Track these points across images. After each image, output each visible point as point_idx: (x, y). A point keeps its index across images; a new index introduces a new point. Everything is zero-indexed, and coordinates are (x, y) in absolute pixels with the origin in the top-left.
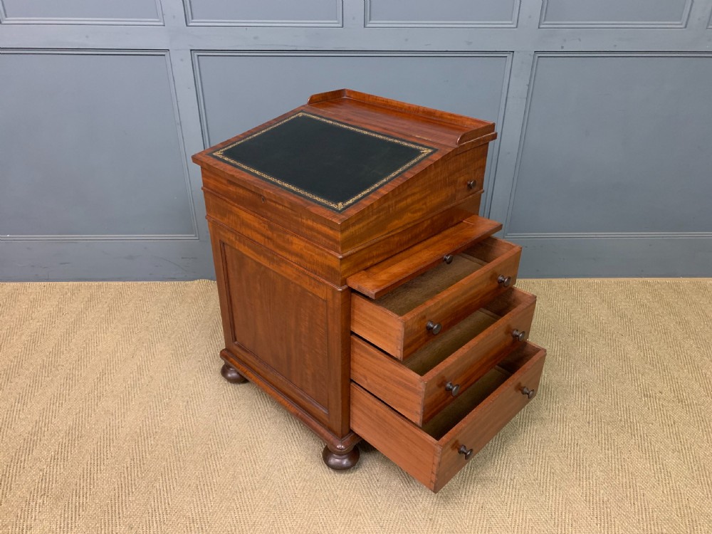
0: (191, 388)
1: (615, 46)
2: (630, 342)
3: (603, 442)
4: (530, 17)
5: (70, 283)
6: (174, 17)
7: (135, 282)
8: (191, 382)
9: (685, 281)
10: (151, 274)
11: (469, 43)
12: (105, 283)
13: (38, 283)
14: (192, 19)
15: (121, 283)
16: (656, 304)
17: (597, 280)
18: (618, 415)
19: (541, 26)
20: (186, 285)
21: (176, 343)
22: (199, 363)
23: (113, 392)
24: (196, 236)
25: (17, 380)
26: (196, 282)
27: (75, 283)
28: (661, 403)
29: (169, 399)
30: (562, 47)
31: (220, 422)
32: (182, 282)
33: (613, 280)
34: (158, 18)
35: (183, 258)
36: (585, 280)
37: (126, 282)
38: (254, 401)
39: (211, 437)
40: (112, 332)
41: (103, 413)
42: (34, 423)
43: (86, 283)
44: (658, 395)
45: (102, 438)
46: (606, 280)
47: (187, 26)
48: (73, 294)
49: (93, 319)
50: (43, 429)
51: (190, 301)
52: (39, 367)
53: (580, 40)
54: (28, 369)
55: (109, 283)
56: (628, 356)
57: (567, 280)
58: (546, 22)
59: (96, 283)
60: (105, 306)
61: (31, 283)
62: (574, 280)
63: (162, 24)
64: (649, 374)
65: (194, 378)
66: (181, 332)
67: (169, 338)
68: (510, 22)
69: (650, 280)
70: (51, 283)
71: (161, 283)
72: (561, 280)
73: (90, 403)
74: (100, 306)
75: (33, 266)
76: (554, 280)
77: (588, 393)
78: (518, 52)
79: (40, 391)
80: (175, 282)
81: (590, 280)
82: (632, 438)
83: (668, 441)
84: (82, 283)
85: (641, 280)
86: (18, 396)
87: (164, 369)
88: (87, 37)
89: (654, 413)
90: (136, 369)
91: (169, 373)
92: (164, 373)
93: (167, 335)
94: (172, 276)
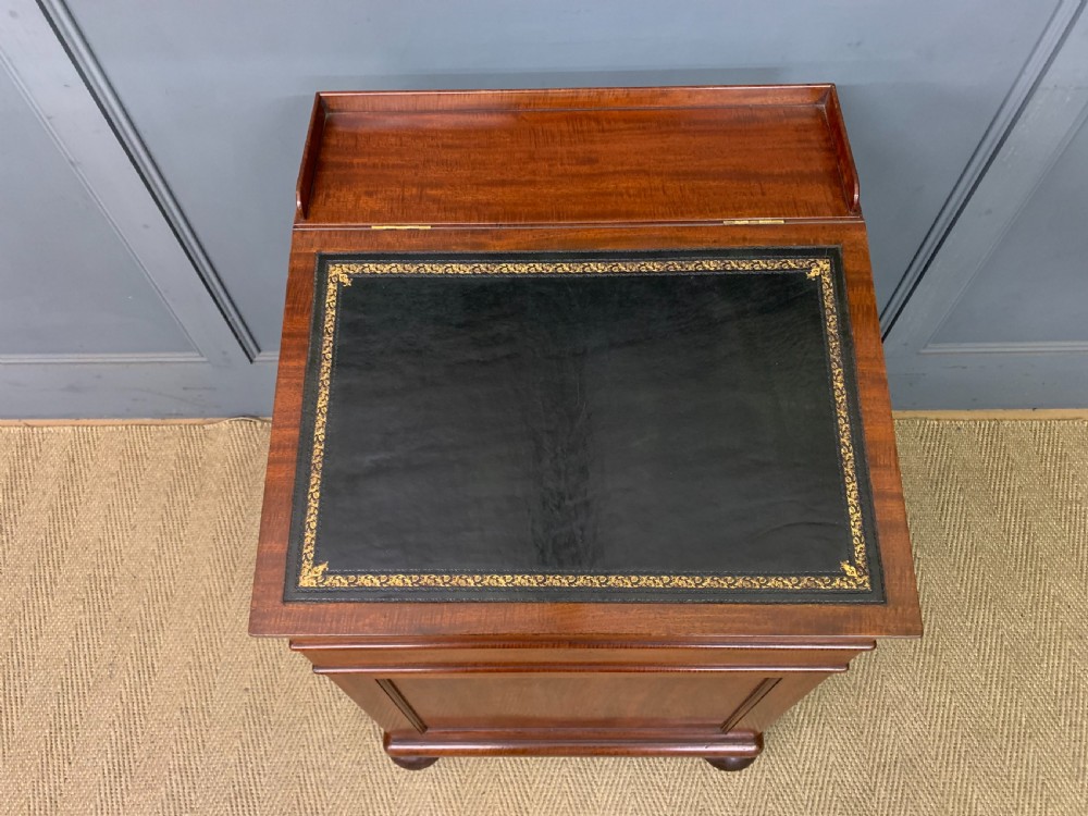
0: (234, 776)
8: (232, 757)
15: (69, 425)
22: (245, 699)
23: (79, 784)
26: (224, 425)
35: (185, 388)
49: (20, 547)
51: (215, 489)
60: (44, 505)
65: (237, 743)
66: (203, 593)
67: (181, 613)
71: (153, 424)
74: (33, 506)
80: (183, 422)
87: (178, 713)
90: (120, 712)
91: (187, 728)
92: (176, 728)
93: (174, 606)
94: (174, 412)
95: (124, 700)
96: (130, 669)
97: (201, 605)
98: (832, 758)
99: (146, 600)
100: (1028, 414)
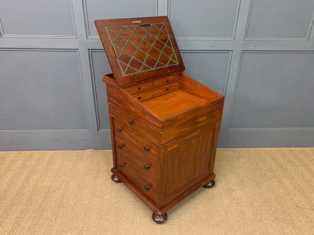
0: (87, 205)
1: (277, 48)
2: (287, 180)
3: (281, 231)
4: (240, 36)
5: (29, 152)
6: (81, 35)
7: (59, 151)
8: (87, 202)
9: (307, 149)
10: (66, 147)
11: (213, 47)
12: (45, 151)
13: (14, 152)
14: (89, 36)
15: (53, 152)
16: (296, 161)
17: (269, 149)
18: (286, 217)
19: (245, 40)
20: (83, 152)
21: (79, 182)
22: (90, 192)
23: (50, 207)
24: (88, 130)
25: (4, 202)
26: (87, 150)
27: (31, 151)
28: (304, 211)
29: (77, 211)
30: (254, 49)
31: (101, 223)
32: (81, 151)
33: (276, 149)
34: (74, 35)
35: (82, 140)
36: (263, 149)
37: (55, 151)
38: (117, 212)
39: (97, 231)
40: (49, 176)
41: (45, 219)
42: (13, 225)
43: (36, 152)
44: (303, 206)
45: (45, 232)
46: (273, 149)
47: (87, 39)
48: (30, 157)
49: (39, 170)
50: (17, 228)
51: (85, 160)
52: (14, 195)
53: (262, 46)
54: (9, 196)
55: (47, 151)
56: (287, 186)
57: (255, 149)
58: (246, 38)
59: (41, 152)
60: (46, 163)
61: (10, 152)
62: (258, 149)
63: (76, 38)
64: (297, 196)
65: (88, 200)
66: (81, 176)
67: (76, 179)
68: (231, 38)
69: (293, 149)
70: (20, 152)
71: (71, 151)
72: (253, 149)
73: (39, 214)
74: (43, 163)
75: (12, 144)
76: (250, 149)
77: (271, 206)
78: (234, 51)
79: (15, 208)
80: (78, 151)
81: (266, 149)
82: (293, 229)
83: (310, 230)
84: (34, 152)
85: (288, 149)
86: (5, 210)
87: (74, 195)
88: (41, 43)
89: (302, 216)
90: (61, 195)
91: (76, 198)
92: (74, 198)
93: (74, 178)
94: (76, 148)
95: (62, 193)
96: (64, 189)
97: (80, 178)
98: (223, 199)
99: (68, 177)
100: (254, 149)
